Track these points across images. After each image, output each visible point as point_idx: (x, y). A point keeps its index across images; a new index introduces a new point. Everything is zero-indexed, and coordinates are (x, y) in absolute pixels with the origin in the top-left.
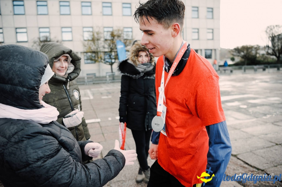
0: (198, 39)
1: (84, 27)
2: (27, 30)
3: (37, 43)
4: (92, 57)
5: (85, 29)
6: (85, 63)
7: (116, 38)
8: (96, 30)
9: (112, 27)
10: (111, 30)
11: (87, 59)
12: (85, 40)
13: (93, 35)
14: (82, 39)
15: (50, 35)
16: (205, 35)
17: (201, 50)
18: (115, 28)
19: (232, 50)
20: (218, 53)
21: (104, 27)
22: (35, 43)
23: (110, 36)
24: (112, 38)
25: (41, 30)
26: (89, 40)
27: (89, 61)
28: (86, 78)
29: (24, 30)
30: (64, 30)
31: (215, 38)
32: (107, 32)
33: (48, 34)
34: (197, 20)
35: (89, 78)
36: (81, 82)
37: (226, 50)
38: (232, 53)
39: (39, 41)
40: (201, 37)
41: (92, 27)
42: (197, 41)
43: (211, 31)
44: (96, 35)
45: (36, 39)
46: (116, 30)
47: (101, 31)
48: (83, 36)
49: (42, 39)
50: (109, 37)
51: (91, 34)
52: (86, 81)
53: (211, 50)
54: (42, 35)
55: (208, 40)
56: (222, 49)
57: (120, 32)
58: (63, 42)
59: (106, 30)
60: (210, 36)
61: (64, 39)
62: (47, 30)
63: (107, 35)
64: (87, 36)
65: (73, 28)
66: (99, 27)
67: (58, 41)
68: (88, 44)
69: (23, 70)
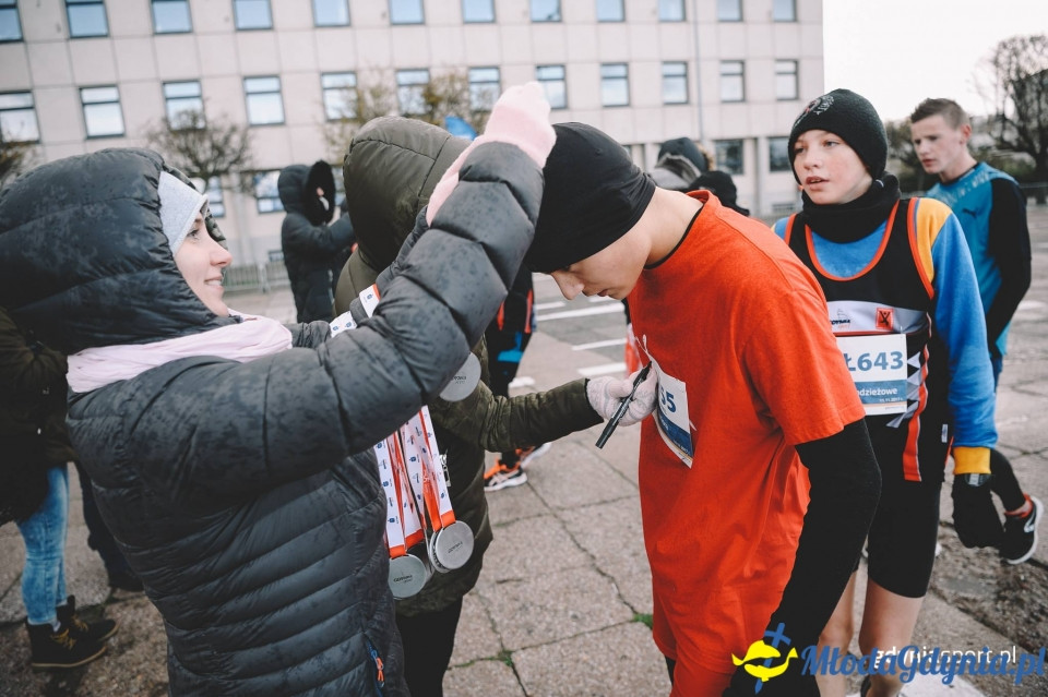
0: (743, 100)
1: (324, 74)
2: (119, 92)
3: (162, 139)
5: (329, 81)
7: (442, 106)
8: (372, 80)
9: (426, 70)
10: (421, 77)
12: (332, 121)
13: (360, 100)
14: (321, 118)
15: (204, 109)
16: (770, 83)
17: (756, 140)
18: (437, 72)
21: (399, 70)
22: (152, 137)
23: (423, 100)
24: (430, 108)
25: (172, 90)
26: (344, 120)
29: (110, 94)
30: (252, 85)
31: (804, 93)
32: (412, 85)
33: (196, 105)
34: (738, 27)
39: (165, 131)
40: (753, 93)
41: (354, 73)
42: (740, 107)
43: (790, 67)
44: (370, 101)
45: (158, 126)
46: (441, 80)
47: (390, 84)
48: (324, 105)
49: (175, 125)
50: (416, 106)
51: (353, 95)
54: (175, 107)
57: (458, 86)
58: (251, 132)
59: (404, 78)
60: (787, 86)
61: (255, 119)
62: (192, 89)
63: (410, 99)
64: (337, 104)
65: (285, 78)
66: (381, 71)
67: (234, 129)
68: (341, 136)
69: (83, 223)
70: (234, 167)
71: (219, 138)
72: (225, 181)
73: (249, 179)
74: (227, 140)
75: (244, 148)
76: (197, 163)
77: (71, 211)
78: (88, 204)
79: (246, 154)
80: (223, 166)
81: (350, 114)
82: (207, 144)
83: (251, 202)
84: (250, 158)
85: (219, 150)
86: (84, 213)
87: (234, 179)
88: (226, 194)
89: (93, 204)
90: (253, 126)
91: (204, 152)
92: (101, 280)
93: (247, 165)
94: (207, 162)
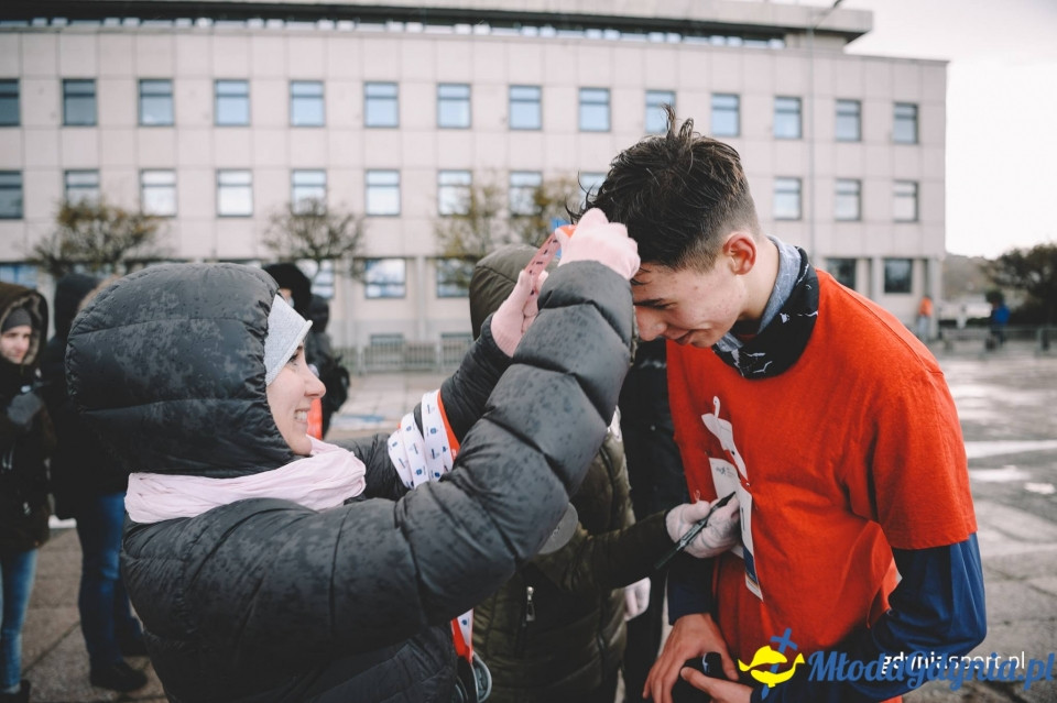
0: (859, 219)
1: (441, 171)
2: (253, 177)
3: (284, 222)
4: (465, 273)
5: (445, 178)
6: (440, 296)
7: (551, 209)
8: (484, 180)
9: (540, 173)
10: (534, 180)
11: (447, 282)
12: (444, 216)
13: (472, 198)
14: (433, 213)
15: (326, 197)
16: (887, 204)
17: (870, 260)
18: (550, 176)
19: (991, 262)
20: (936, 272)
21: (513, 172)
22: (275, 220)
23: (533, 202)
24: (539, 210)
25: (299, 178)
26: (455, 216)
27: (453, 289)
28: (438, 349)
29: (244, 178)
30: (373, 178)
31: (924, 215)
32: (523, 187)
33: (318, 193)
34: (857, 147)
35: (450, 348)
36: (421, 361)
37: (970, 261)
38: (993, 273)
39: (289, 214)
40: (868, 212)
41: (470, 172)
42: (855, 227)
43: (910, 189)
44: (481, 198)
45: (281, 209)
46: (552, 183)
47: (502, 184)
48: (437, 200)
49: (298, 209)
50: (526, 206)
51: (466, 193)
52: (439, 359)
53: (910, 261)
54: (301, 193)
55: (899, 221)
56: (951, 260)
57: (568, 190)
58: (367, 221)
59: (517, 179)
60: (905, 208)
61: (374, 208)
62: (318, 178)
63: (520, 200)
64: (451, 200)
65: (405, 174)
66: (494, 171)
67: (350, 218)
68: (452, 230)
69: (186, 337)
70: (346, 254)
71: (336, 224)
72: (338, 265)
73: (360, 265)
74: (343, 226)
75: (358, 234)
76: (313, 247)
77: (177, 322)
78: (196, 318)
79: (361, 241)
80: (335, 251)
81: (461, 210)
82: (324, 230)
83: (359, 288)
84: (363, 246)
85: (334, 237)
86: (189, 327)
87: (346, 264)
88: (338, 277)
89: (201, 318)
90: (370, 216)
91: (321, 236)
92: (189, 401)
93: (359, 252)
94: (322, 246)
